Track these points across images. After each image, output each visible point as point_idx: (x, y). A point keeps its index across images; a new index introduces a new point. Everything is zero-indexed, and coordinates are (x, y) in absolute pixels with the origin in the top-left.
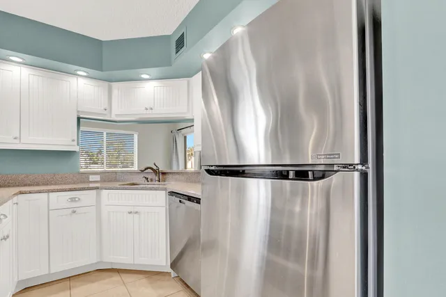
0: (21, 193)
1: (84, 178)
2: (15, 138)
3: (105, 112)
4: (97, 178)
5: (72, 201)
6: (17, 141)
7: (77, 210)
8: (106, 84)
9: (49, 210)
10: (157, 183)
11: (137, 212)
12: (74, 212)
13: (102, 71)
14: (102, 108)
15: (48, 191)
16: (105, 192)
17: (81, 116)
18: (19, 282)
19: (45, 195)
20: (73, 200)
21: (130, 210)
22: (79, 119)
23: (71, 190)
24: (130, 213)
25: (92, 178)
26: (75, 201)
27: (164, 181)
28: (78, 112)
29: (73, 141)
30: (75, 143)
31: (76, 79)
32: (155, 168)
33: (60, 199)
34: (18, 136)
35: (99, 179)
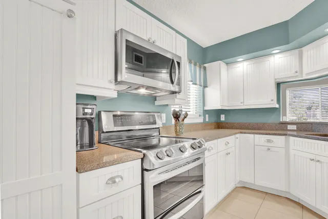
0: (241, 133)
1: (283, 127)
3: (296, 74)
4: (294, 127)
6: (242, 104)
9: (254, 145)
11: (319, 161)
12: (269, 149)
13: (289, 44)
14: (294, 72)
17: (280, 82)
18: (240, 182)
20: (269, 141)
21: (312, 158)
22: (278, 84)
24: (312, 160)
25: (290, 127)
28: (276, 79)
31: (273, 57)
33: (261, 139)
35: (296, 129)
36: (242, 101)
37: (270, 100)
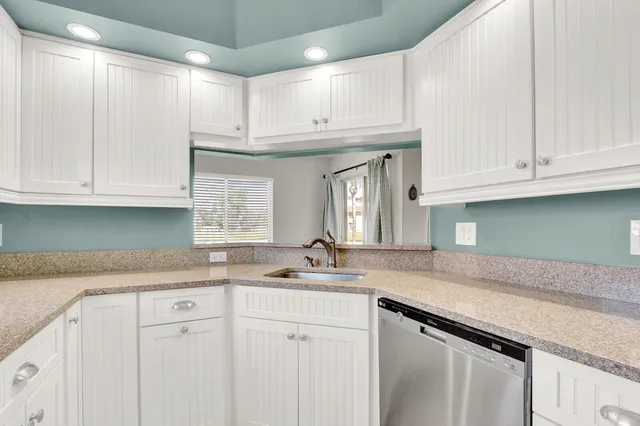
0: (88, 293)
1: (200, 256)
2: (85, 185)
3: (238, 134)
4: (222, 256)
5: (181, 308)
6: (87, 190)
7: (191, 326)
8: (239, 80)
9: (138, 328)
10: (331, 269)
11: (304, 338)
12: (185, 331)
13: (235, 49)
14: (233, 126)
15: (139, 289)
16: (239, 291)
17: (197, 143)
19: (131, 297)
20: (183, 306)
21: (290, 332)
22: (192, 150)
23: (178, 286)
24: (292, 337)
25: (215, 257)
26: (187, 308)
27: (344, 266)
28: (192, 133)
29: (183, 188)
30: (186, 193)
31: (187, 72)
32: (328, 240)
33: (159, 305)
34: (89, 180)
35: (226, 260)
36: (88, 179)
37: (177, 186)
